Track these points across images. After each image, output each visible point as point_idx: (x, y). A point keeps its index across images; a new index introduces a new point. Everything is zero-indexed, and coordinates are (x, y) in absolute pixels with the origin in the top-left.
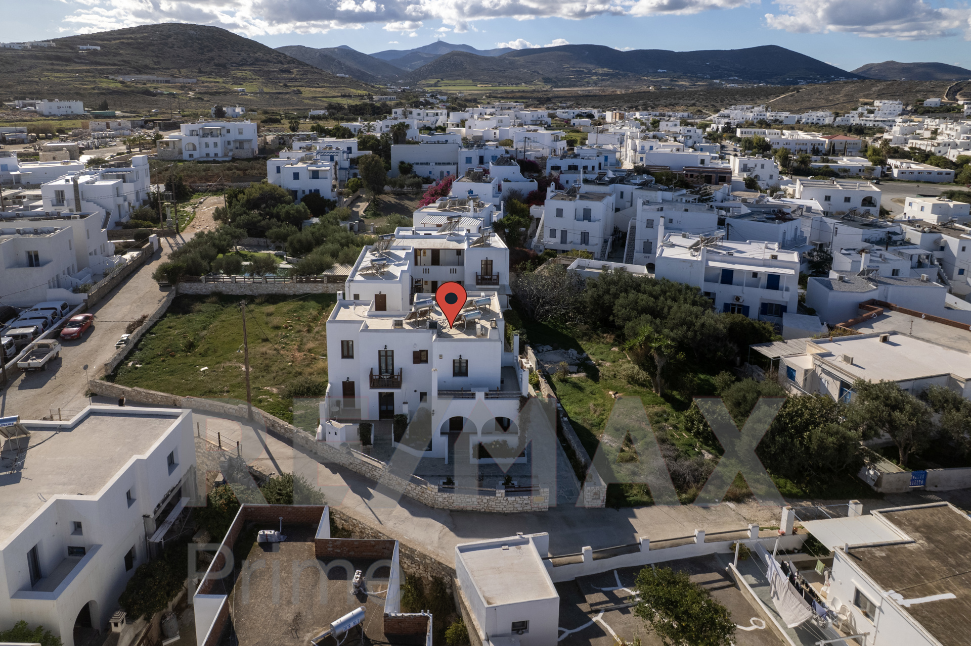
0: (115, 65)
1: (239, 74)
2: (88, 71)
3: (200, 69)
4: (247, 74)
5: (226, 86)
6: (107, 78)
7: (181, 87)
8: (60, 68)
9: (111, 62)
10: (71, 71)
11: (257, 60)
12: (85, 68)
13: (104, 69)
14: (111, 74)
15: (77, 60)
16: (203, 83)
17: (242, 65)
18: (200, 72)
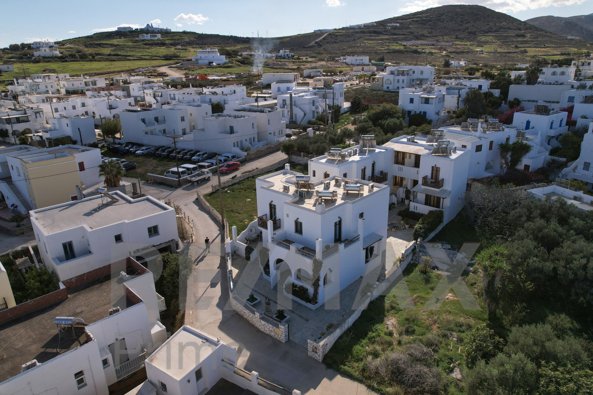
0: (405, 35)
1: (483, 39)
2: (388, 39)
3: (457, 36)
4: (489, 39)
5: (471, 47)
6: (397, 43)
7: (440, 48)
8: (373, 38)
9: (403, 33)
10: (378, 40)
11: (500, 28)
12: (387, 37)
13: (397, 38)
14: (400, 40)
15: (384, 33)
16: (456, 45)
17: (487, 32)
18: (457, 38)
